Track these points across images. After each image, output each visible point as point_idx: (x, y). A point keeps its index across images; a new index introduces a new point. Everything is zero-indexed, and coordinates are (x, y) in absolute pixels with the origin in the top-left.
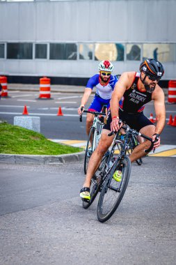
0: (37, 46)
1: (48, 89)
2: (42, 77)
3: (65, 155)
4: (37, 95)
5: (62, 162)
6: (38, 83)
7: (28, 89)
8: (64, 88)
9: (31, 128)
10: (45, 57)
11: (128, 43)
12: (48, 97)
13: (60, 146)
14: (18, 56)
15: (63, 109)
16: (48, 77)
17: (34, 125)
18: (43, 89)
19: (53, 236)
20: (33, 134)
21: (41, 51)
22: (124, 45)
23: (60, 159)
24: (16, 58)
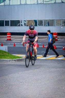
0: (6, 21)
1: (10, 37)
2: (8, 33)
3: (16, 59)
4: (6, 39)
5: (15, 61)
6: (7, 35)
7: (3, 37)
8: (16, 36)
10: (9, 25)
12: (10, 40)
13: (15, 56)
15: (15, 44)
16: (10, 33)
17: (5, 49)
18: (8, 37)
19: (13, 84)
20: (5, 52)
21: (7, 23)
23: (15, 60)
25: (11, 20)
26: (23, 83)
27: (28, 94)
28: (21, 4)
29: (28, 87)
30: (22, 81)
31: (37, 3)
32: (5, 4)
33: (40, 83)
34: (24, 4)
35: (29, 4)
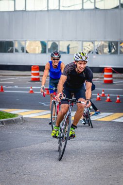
3: (5, 119)
11: (49, 41)
15: (4, 87)
22: (46, 42)
23: (2, 122)
26: (18, 176)
28: (15, 11)
31: (46, 9)
34: (22, 11)
35: (31, 11)
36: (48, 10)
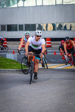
1: (24, 43)
2: (21, 38)
7: (16, 43)
9: (13, 59)
10: (23, 30)
11: (57, 23)
12: (24, 46)
14: (12, 30)
19: (13, 98)
20: (13, 61)
22: (55, 24)
24: (11, 31)
25: (25, 23)
26: (24, 98)
27: (27, 111)
28: (36, 6)
29: (29, 103)
30: (24, 95)
31: (55, 4)
32: (18, 6)
33: (45, 97)
34: (41, 6)
35: (46, 6)
36: (56, 5)
